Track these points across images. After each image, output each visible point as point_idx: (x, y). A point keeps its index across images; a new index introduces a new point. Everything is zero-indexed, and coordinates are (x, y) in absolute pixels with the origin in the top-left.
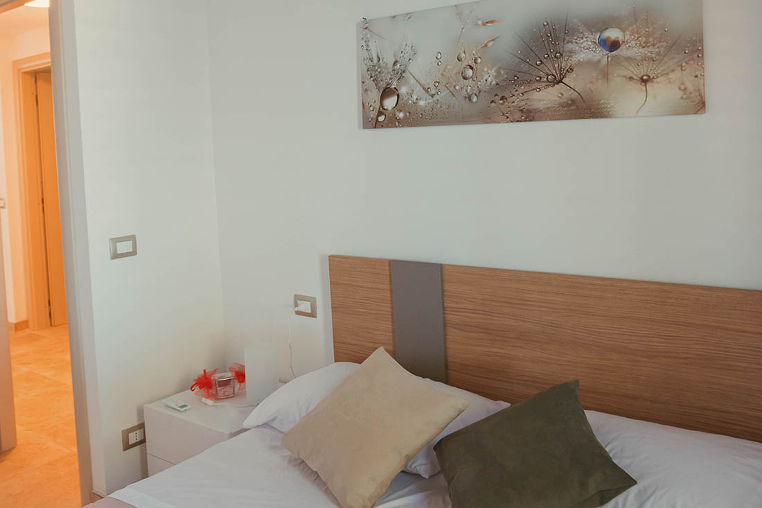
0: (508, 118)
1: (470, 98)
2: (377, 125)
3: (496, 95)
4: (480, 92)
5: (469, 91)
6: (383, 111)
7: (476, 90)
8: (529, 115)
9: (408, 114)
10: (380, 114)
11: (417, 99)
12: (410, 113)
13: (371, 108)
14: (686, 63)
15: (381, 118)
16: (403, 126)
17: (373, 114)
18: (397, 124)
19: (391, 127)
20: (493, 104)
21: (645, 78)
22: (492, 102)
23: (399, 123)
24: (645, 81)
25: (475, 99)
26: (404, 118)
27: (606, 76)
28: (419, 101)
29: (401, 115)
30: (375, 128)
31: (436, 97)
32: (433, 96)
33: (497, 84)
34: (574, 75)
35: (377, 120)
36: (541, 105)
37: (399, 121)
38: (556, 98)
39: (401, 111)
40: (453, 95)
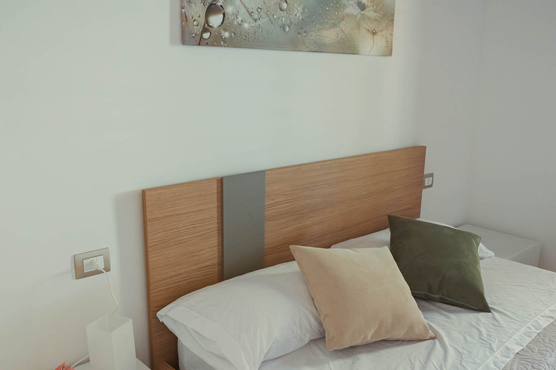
0: (308, 47)
1: (284, 28)
2: (201, 42)
3: (302, 28)
4: (291, 23)
5: (283, 21)
6: (208, 28)
7: (288, 22)
8: (320, 48)
9: (233, 34)
10: (205, 30)
11: (242, 21)
12: (235, 34)
13: (195, 23)
14: (389, 26)
15: (206, 35)
16: (228, 46)
17: (198, 30)
18: (222, 43)
19: (216, 46)
20: (299, 36)
21: (374, 31)
22: (299, 33)
23: (224, 42)
24: (374, 34)
25: (287, 29)
26: (229, 37)
27: (358, 27)
28: (243, 23)
29: (227, 35)
30: (199, 45)
31: (258, 22)
32: (255, 20)
33: (303, 19)
34: (345, 23)
35: (202, 37)
36: (327, 41)
37: (225, 40)
38: (335, 37)
39: (226, 31)
40: (272, 23)
